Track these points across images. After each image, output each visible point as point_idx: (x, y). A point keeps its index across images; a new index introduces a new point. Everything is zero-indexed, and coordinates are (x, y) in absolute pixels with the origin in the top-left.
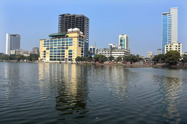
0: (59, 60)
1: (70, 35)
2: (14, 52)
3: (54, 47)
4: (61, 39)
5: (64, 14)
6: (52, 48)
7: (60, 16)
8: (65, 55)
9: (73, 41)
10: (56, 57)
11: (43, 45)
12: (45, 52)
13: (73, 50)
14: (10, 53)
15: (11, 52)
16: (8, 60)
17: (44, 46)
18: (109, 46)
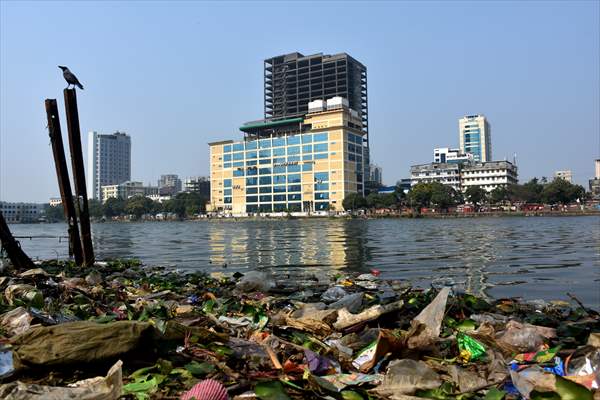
0: (279, 208)
1: (315, 122)
2: (116, 190)
3: (259, 166)
4: (285, 137)
5: (282, 54)
6: (256, 168)
7: (269, 61)
8: (302, 192)
9: (329, 142)
10: (268, 198)
11: (222, 163)
12: (228, 183)
13: (330, 171)
14: (102, 194)
15: (105, 191)
16: (101, 216)
17: (226, 166)
18: (437, 155)
